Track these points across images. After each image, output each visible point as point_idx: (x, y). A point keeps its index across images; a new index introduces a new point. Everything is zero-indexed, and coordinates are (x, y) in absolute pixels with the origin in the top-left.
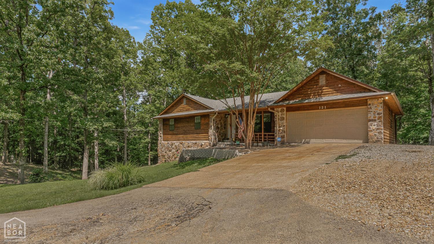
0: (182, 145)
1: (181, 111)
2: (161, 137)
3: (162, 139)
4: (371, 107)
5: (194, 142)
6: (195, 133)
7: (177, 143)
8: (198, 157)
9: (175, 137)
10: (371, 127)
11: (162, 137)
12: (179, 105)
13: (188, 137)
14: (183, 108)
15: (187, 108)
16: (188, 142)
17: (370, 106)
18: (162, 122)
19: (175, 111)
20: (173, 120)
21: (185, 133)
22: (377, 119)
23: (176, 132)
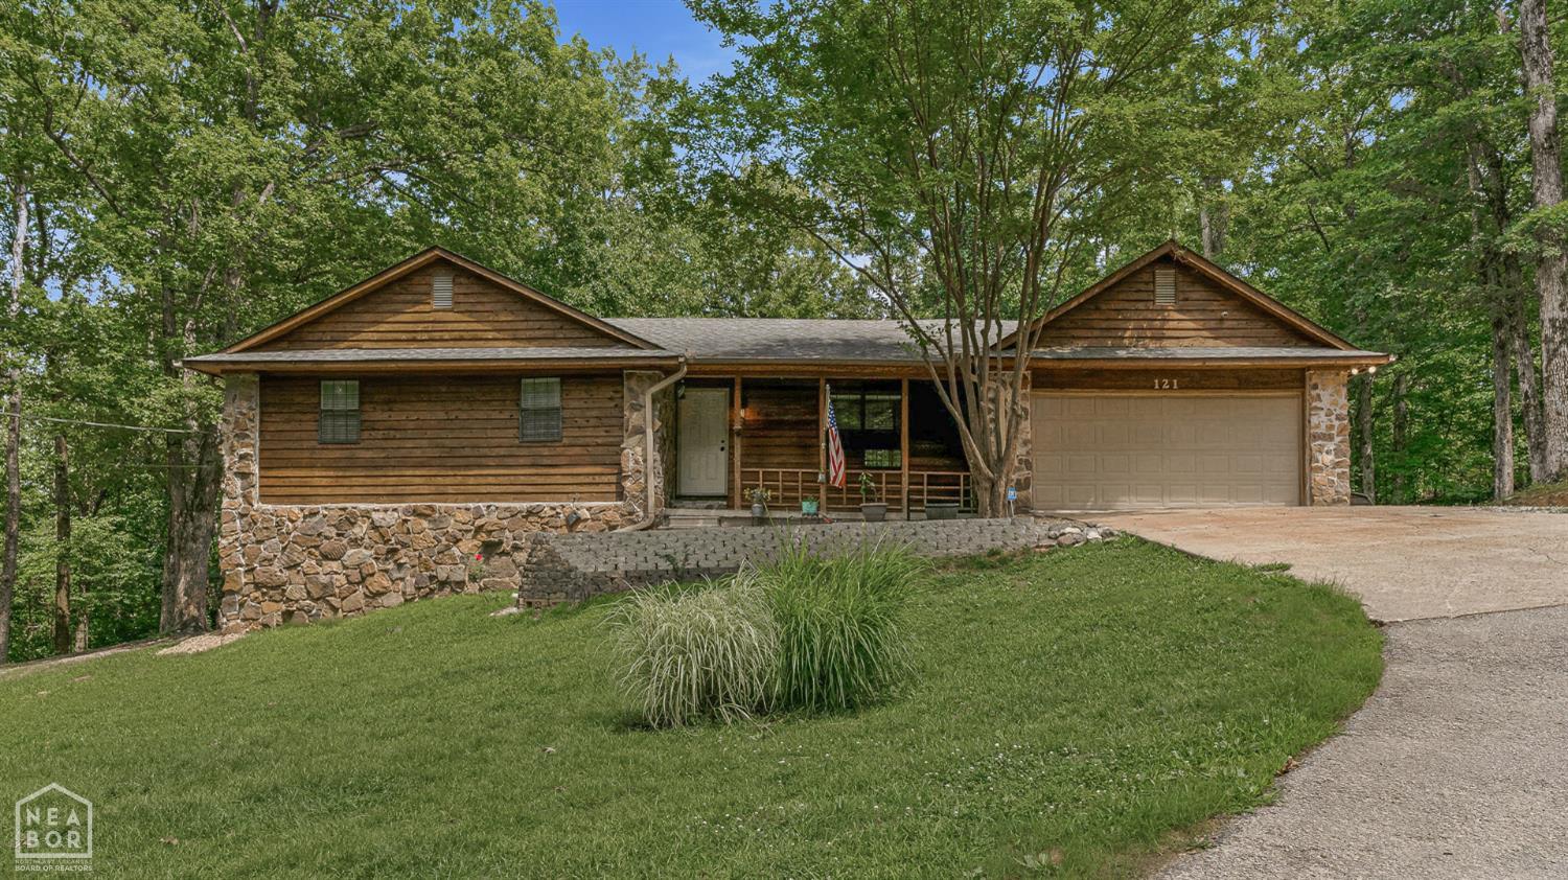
0: (425, 524)
1: (414, 340)
2: (244, 476)
3: (255, 493)
4: (1319, 395)
5: (525, 505)
6: (522, 461)
7: (388, 514)
8: (643, 567)
9: (369, 481)
10: (1320, 458)
11: (256, 480)
12: (398, 307)
13: (472, 480)
14: (430, 327)
15: (463, 326)
16: (471, 505)
17: (1317, 391)
18: (255, 392)
19: (363, 336)
20: (357, 383)
21: (451, 459)
22: (1334, 432)
23: (369, 454)
